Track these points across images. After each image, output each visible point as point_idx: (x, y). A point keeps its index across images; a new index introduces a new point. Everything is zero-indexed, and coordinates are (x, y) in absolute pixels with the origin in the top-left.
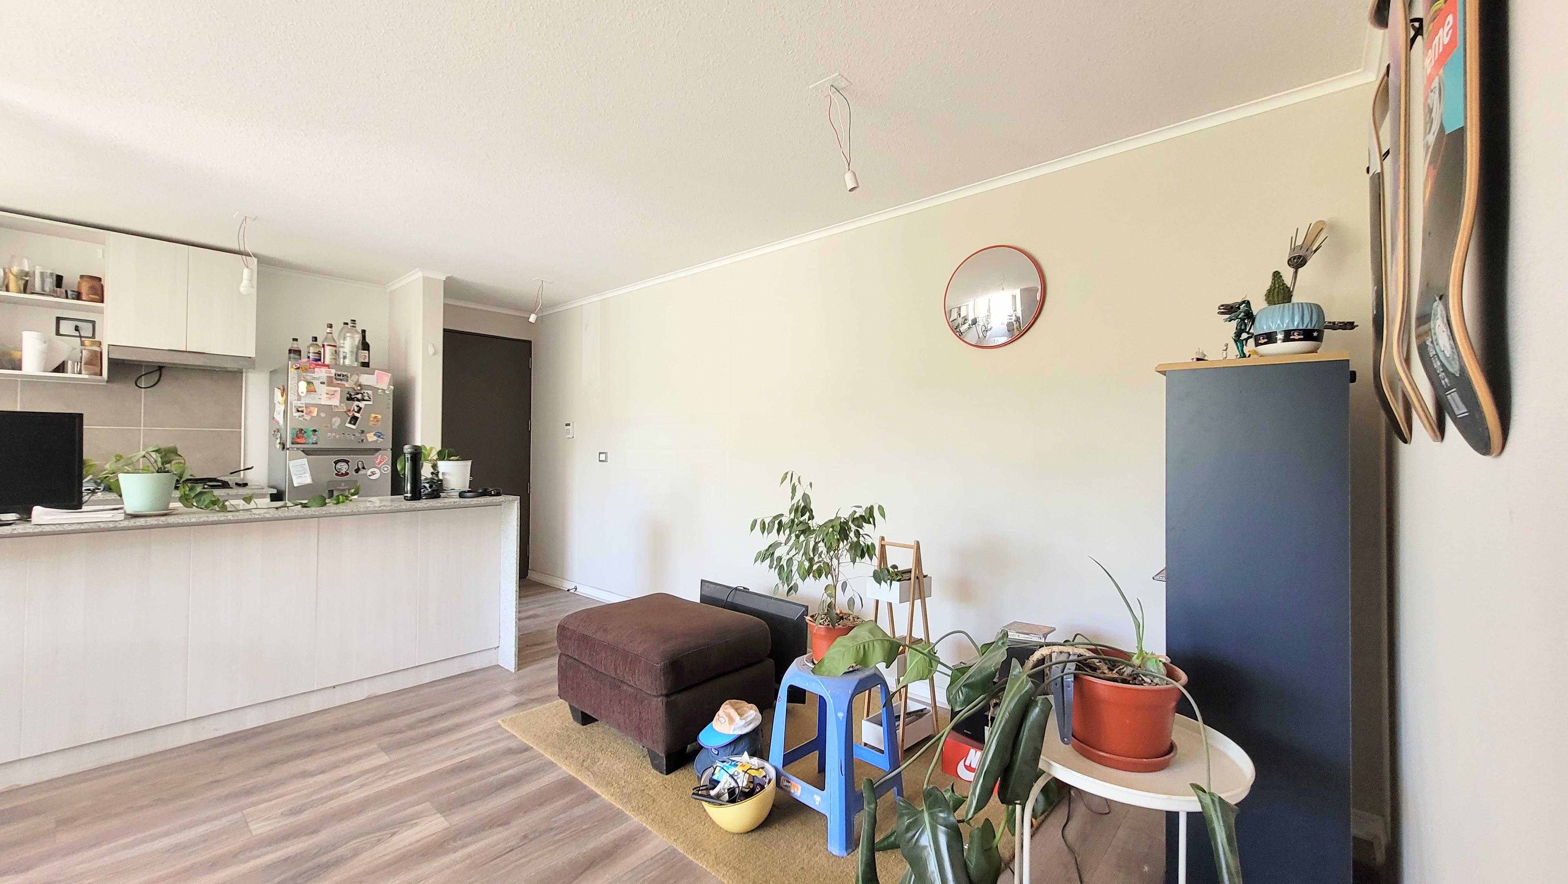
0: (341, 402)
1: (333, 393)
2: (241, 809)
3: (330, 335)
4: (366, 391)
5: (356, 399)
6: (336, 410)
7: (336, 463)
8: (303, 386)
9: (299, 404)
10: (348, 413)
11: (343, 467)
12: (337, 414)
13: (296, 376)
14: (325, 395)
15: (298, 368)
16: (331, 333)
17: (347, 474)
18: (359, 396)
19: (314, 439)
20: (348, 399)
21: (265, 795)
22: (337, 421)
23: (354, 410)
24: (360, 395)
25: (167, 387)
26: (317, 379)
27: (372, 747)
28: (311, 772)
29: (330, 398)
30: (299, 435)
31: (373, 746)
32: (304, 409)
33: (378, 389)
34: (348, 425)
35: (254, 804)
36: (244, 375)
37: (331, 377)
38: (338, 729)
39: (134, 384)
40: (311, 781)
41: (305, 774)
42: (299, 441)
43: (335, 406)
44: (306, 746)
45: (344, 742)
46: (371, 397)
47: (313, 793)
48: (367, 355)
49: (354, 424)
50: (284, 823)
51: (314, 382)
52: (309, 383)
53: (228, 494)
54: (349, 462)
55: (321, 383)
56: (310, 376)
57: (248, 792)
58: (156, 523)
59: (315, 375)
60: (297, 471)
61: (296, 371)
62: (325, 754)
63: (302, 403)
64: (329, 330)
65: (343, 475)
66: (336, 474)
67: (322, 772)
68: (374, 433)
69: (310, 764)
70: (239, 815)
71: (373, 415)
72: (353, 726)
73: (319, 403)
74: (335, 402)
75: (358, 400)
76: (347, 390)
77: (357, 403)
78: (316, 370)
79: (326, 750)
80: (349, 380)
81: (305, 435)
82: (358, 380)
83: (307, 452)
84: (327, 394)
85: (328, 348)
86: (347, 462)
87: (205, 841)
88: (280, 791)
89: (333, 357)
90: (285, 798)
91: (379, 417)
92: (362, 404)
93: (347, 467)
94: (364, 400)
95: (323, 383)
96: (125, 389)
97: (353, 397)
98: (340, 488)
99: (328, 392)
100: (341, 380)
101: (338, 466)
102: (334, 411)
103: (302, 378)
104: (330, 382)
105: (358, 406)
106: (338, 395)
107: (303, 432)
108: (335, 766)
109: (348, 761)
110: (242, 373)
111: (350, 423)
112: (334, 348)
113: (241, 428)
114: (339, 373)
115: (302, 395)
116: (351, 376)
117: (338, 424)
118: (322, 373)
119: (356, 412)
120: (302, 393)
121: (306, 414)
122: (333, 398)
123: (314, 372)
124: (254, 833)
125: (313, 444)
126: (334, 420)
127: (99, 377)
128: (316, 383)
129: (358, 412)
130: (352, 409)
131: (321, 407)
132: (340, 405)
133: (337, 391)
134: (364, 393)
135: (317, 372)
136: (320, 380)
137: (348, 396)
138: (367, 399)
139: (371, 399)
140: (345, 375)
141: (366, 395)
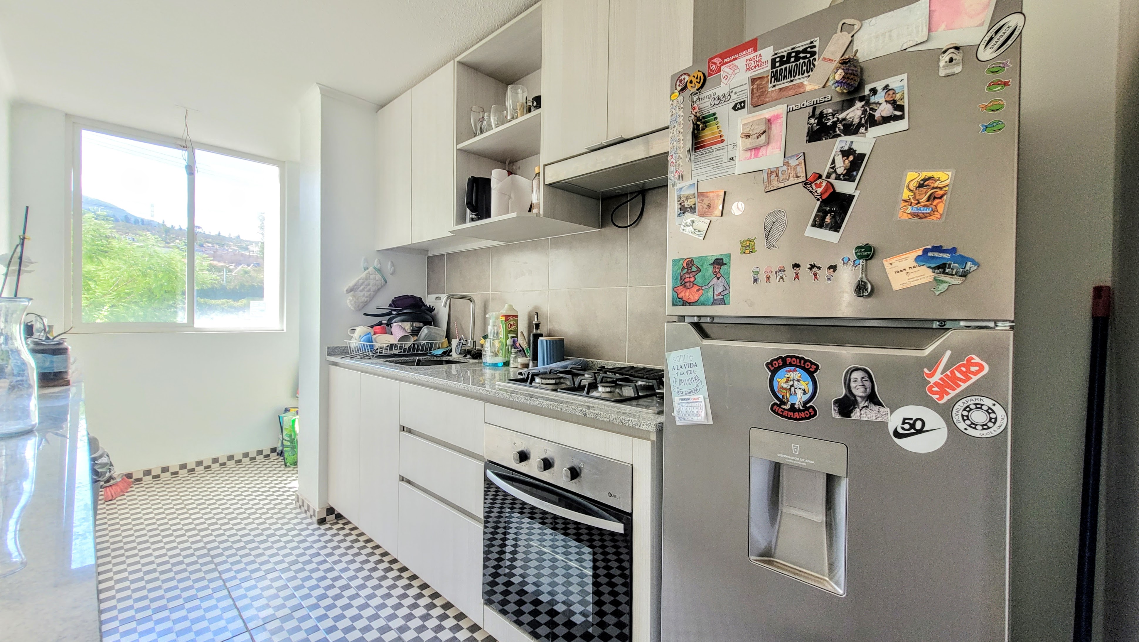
0: (787, 155)
7: (774, 366)
10: (815, 188)
11: (797, 387)
13: (681, 112)
17: (808, 411)
25: (650, 222)
26: (720, 100)
34: (811, 234)
37: (763, 78)
39: (612, 223)
43: (771, 173)
51: (719, 111)
54: (815, 366)
55: (735, 108)
56: (710, 97)
59: (720, 90)
61: (680, 98)
65: (794, 413)
74: (773, 155)
78: (724, 70)
80: (817, 64)
82: (852, 46)
83: (703, 329)
86: (808, 368)
92: (865, 143)
93: (810, 387)
95: (741, 106)
101: (781, 379)
104: (758, 94)
106: (779, 130)
116: (824, 48)
118: (740, 75)
128: (724, 113)
132: (786, 164)
133: (777, 117)
134: (874, 91)
135: (726, 77)
136: (735, 99)
137: (812, 121)
138: (885, 114)
139: (901, 108)
140: (805, 51)
141: (880, 97)
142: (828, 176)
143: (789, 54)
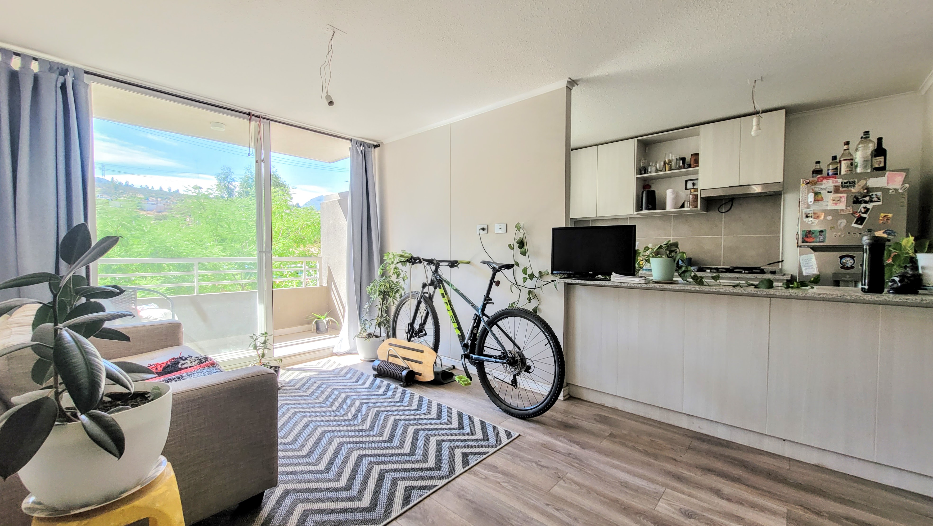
0: (847, 206)
1: (838, 199)
2: (666, 486)
3: (847, 151)
4: (874, 193)
5: (863, 201)
6: (842, 213)
7: (841, 257)
8: (811, 197)
9: (808, 211)
10: (855, 215)
11: (849, 262)
12: (845, 216)
13: (806, 190)
14: (832, 202)
15: (808, 183)
16: (848, 149)
17: (852, 267)
18: (867, 199)
19: (821, 238)
20: (854, 202)
21: (685, 489)
22: (843, 222)
23: (861, 211)
24: (869, 197)
25: (736, 211)
26: (825, 189)
27: (781, 508)
28: (722, 494)
29: (836, 204)
30: (808, 235)
31: (783, 509)
32: (813, 215)
33: (889, 189)
34: (854, 225)
35: (674, 489)
36: (783, 196)
37: (838, 186)
38: (771, 475)
39: (718, 212)
40: (717, 500)
41: (718, 493)
42: (807, 239)
43: (841, 210)
44: (737, 472)
45: (765, 488)
46: (881, 198)
47: (709, 510)
48: (883, 160)
49: (861, 224)
50: (675, 516)
51: (822, 192)
52: (816, 194)
53: (757, 277)
54: (855, 257)
55: (828, 192)
56: (818, 188)
57: (679, 478)
58: (659, 287)
59: (822, 187)
60: (806, 263)
61: (806, 186)
62: (743, 487)
63: (811, 210)
64: (845, 147)
65: (848, 268)
66: (841, 268)
67: (729, 500)
68: (884, 231)
69: (728, 488)
70: (662, 489)
71: (882, 215)
72: (783, 481)
73: (826, 208)
74: (842, 206)
75: (866, 202)
76: (853, 195)
77: (864, 205)
78: (824, 182)
79: (747, 485)
80: (856, 186)
81: (813, 235)
82: (866, 183)
83: (815, 249)
84: (834, 200)
85: (843, 163)
86: (852, 257)
87: (636, 491)
88: (695, 492)
89: (848, 169)
90: (693, 500)
91: (890, 215)
92: (870, 206)
93: (853, 262)
94: (872, 201)
95: (830, 192)
96: (714, 214)
97: (860, 200)
98: (846, 279)
99: (834, 199)
100: (847, 187)
101: (844, 260)
102: (840, 214)
103: (811, 191)
104: (837, 190)
105: (864, 208)
106: (844, 200)
107: (811, 233)
108: (741, 502)
109: (753, 506)
110: (781, 195)
111: (856, 223)
112: (849, 162)
113: (780, 234)
114: (846, 181)
115: (810, 204)
116: (858, 182)
117: (843, 225)
118: (829, 184)
119: (862, 213)
120: (811, 202)
121: (814, 218)
122: (839, 203)
123: (822, 184)
124: (657, 508)
125: (820, 242)
126: (840, 222)
127: (696, 209)
128: (824, 193)
129: (865, 213)
130: (859, 211)
131: (827, 212)
132: (846, 208)
133: (843, 197)
134: (873, 195)
135: (825, 184)
136: (828, 190)
137: (855, 199)
138: (876, 200)
139: (880, 199)
140: (852, 182)
141: (874, 196)
142: (859, 212)
143: (847, 182)
